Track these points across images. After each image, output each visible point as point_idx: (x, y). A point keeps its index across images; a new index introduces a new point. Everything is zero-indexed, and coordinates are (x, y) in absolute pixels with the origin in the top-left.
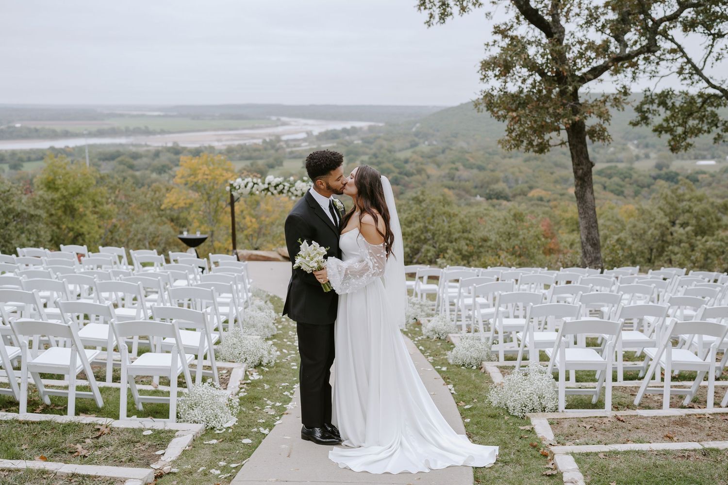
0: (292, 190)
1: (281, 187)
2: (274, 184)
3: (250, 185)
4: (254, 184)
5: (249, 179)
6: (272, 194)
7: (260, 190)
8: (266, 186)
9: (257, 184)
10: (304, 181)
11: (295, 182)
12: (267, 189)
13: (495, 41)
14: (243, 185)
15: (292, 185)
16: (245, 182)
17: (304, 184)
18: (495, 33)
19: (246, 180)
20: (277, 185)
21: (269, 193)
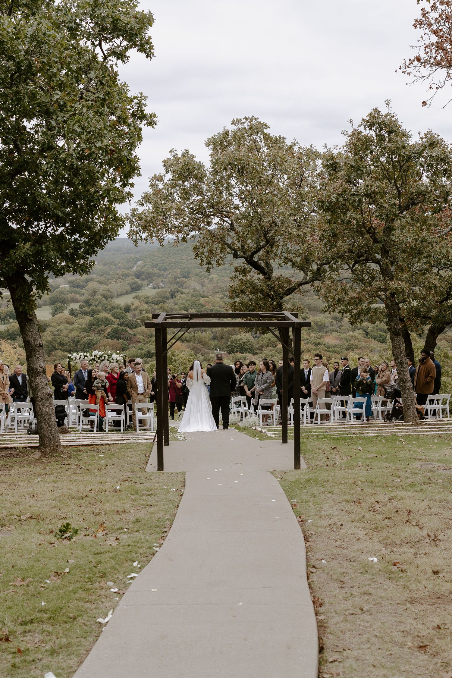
0: (110, 359)
1: (103, 358)
2: (98, 356)
3: (83, 357)
4: (85, 356)
5: (82, 354)
6: (97, 362)
7: (89, 360)
8: (93, 357)
9: (87, 356)
10: (117, 354)
11: (111, 354)
12: (94, 360)
13: (236, 276)
14: (78, 358)
15: (110, 356)
16: (79, 356)
17: (118, 355)
18: (236, 271)
19: (80, 354)
20: (101, 357)
21: (95, 362)
